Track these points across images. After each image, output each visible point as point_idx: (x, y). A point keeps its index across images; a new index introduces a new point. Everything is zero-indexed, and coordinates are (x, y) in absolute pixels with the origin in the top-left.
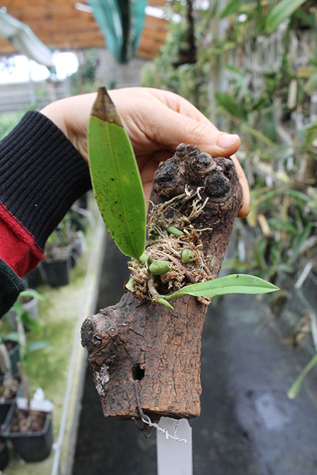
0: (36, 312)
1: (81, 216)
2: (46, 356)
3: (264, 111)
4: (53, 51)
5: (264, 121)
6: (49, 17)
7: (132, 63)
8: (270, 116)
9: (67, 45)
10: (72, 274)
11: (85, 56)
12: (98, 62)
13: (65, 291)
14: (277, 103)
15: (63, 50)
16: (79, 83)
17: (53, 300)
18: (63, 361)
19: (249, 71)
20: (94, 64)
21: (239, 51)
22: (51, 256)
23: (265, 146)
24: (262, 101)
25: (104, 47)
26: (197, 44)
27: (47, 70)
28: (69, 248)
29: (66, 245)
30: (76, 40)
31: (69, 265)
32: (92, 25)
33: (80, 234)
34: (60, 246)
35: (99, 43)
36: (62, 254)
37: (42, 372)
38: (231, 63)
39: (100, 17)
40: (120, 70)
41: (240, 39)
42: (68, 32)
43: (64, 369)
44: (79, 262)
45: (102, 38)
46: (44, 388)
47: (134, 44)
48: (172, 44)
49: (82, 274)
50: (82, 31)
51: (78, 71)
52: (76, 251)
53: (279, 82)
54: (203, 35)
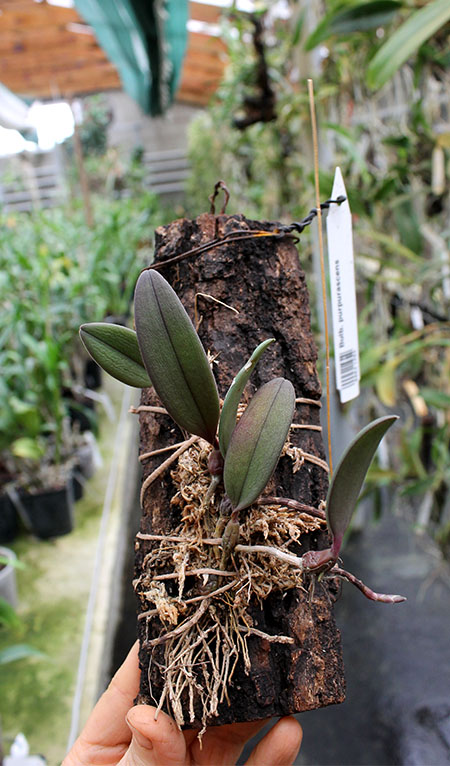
0: (12, 588)
1: (90, 404)
2: (33, 670)
3: (395, 202)
4: (29, 103)
5: (397, 216)
6: (20, 48)
7: (171, 115)
8: (407, 208)
9: (54, 91)
10: (76, 511)
11: (85, 107)
12: (111, 116)
13: (65, 544)
14: (416, 185)
15: (47, 100)
16: (77, 157)
17: (44, 564)
18: (64, 678)
19: (364, 131)
20: (104, 120)
21: (345, 97)
22: (37, 483)
23: (404, 261)
24: (389, 184)
25: (119, 89)
26: (274, 87)
27: (21, 136)
28: (69, 465)
29: (64, 459)
30: (70, 82)
31: (70, 496)
32: (97, 54)
33: (89, 437)
34: (52, 462)
35: (110, 84)
36: (57, 477)
37: (26, 702)
38: (333, 119)
39: (109, 43)
40: (150, 126)
41: (345, 78)
42: (55, 70)
43: (68, 692)
44: (88, 488)
45: (115, 75)
46: (29, 732)
47: (171, 83)
48: (234, 86)
49: (95, 512)
50: (79, 66)
51: (75, 135)
52: (82, 470)
53: (416, 151)
54: (284, 71)
